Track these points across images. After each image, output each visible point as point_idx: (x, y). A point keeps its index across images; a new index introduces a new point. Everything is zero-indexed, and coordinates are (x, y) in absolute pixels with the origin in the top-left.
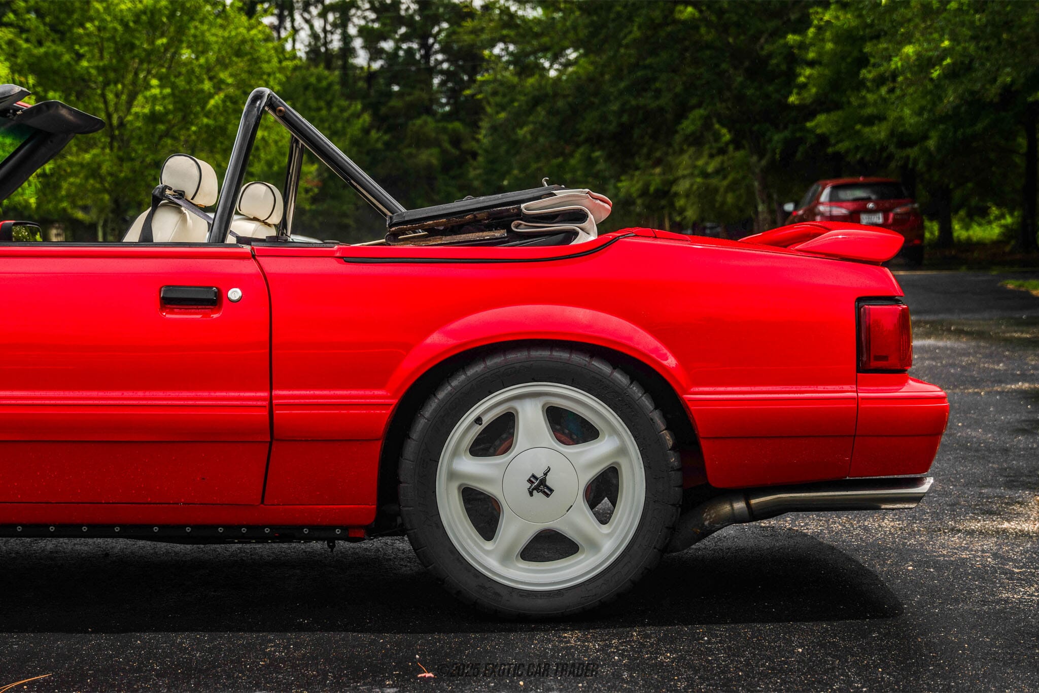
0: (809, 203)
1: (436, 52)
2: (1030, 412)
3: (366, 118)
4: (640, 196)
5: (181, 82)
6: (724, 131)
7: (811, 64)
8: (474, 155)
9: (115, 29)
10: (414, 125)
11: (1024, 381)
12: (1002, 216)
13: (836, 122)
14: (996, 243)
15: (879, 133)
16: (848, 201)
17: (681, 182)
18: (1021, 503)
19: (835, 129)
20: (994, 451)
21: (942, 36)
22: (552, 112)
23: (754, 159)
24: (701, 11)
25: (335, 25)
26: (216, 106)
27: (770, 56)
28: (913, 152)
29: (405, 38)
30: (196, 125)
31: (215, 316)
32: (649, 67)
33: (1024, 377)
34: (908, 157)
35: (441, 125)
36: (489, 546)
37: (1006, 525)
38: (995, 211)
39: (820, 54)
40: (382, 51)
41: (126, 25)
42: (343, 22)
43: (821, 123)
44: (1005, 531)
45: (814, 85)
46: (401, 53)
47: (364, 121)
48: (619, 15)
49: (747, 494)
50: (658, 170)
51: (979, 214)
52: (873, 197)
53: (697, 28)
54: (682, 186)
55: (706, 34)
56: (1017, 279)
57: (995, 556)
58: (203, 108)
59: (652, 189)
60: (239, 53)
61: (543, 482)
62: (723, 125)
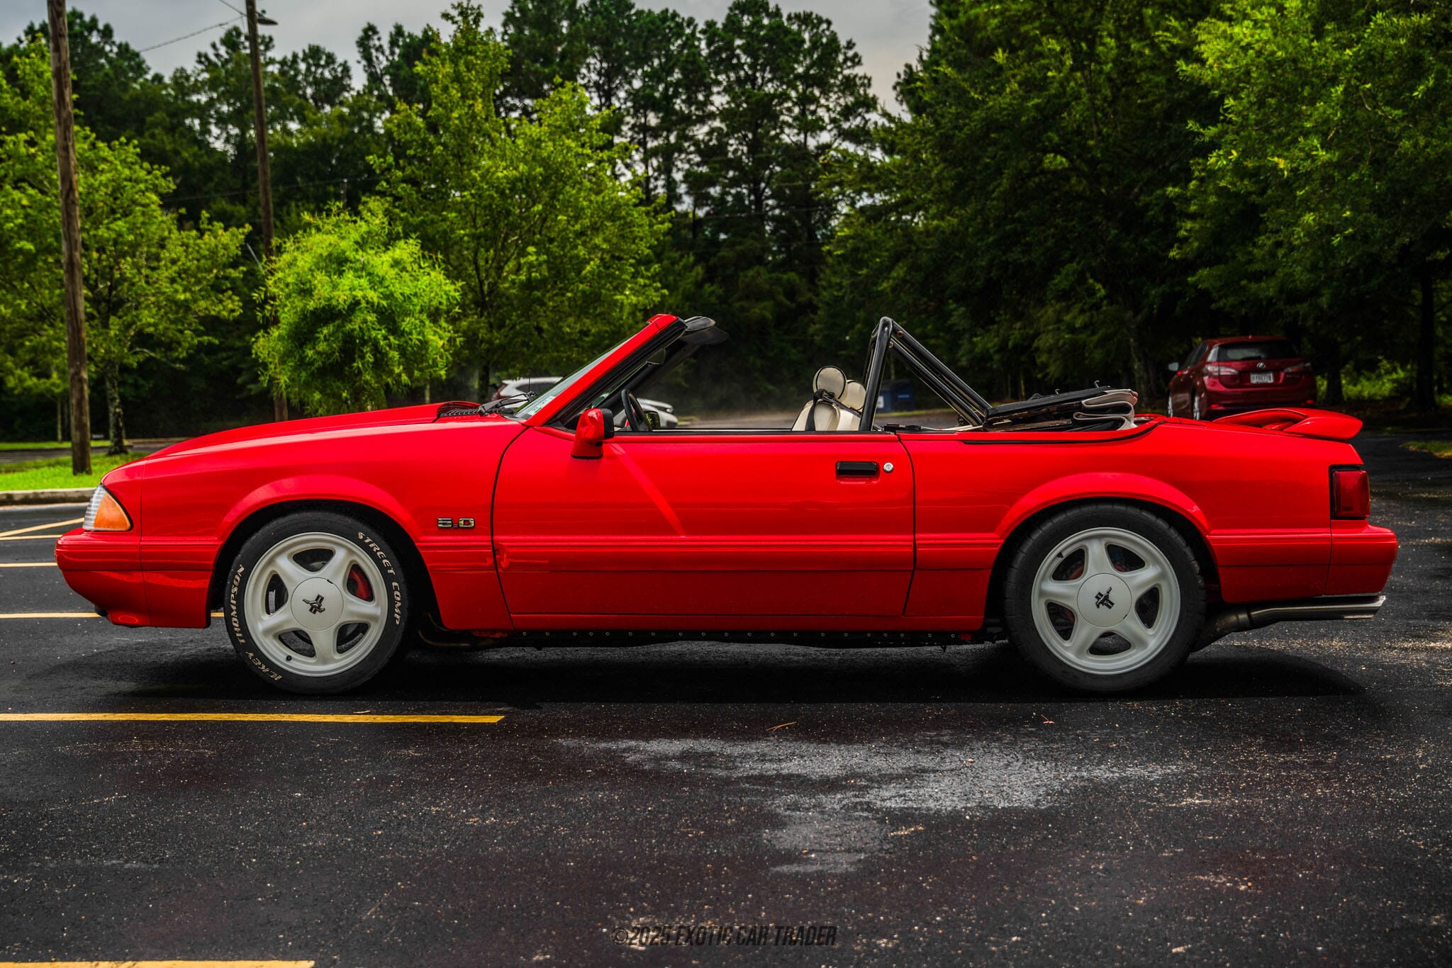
0: (1195, 363)
1: (767, 198)
2: (1444, 562)
3: (699, 269)
4: (997, 352)
5: (554, 247)
6: (1098, 286)
7: (1193, 217)
8: (814, 309)
9: (492, 197)
10: (746, 276)
11: (1436, 536)
12: (1395, 370)
13: (1220, 276)
14: (1388, 400)
15: (1268, 288)
16: (1237, 360)
17: (1043, 336)
18: (1443, 631)
19: (1218, 284)
20: (1416, 592)
21: (1343, 206)
22: (914, 268)
23: (1130, 314)
24: (1071, 161)
25: (658, 169)
26: (592, 272)
27: (1147, 206)
28: (1303, 308)
29: (735, 182)
30: (572, 291)
31: (875, 482)
32: (1019, 220)
33: (1435, 533)
34: (1297, 313)
35: (774, 275)
36: (1067, 644)
37: (1432, 644)
38: (1385, 364)
39: (1202, 207)
40: (708, 196)
41: (502, 193)
42: (666, 169)
43: (1203, 277)
44: (1432, 648)
45: (1196, 239)
46: (730, 198)
47: (698, 274)
48: (987, 166)
49: (1248, 608)
50: (1018, 325)
51: (1368, 368)
52: (1263, 356)
53: (1068, 179)
54: (1045, 341)
55: (1077, 185)
56: (1418, 440)
57: (1427, 662)
58: (579, 272)
59: (1010, 344)
60: (612, 217)
61: (1107, 598)
62: (1097, 280)
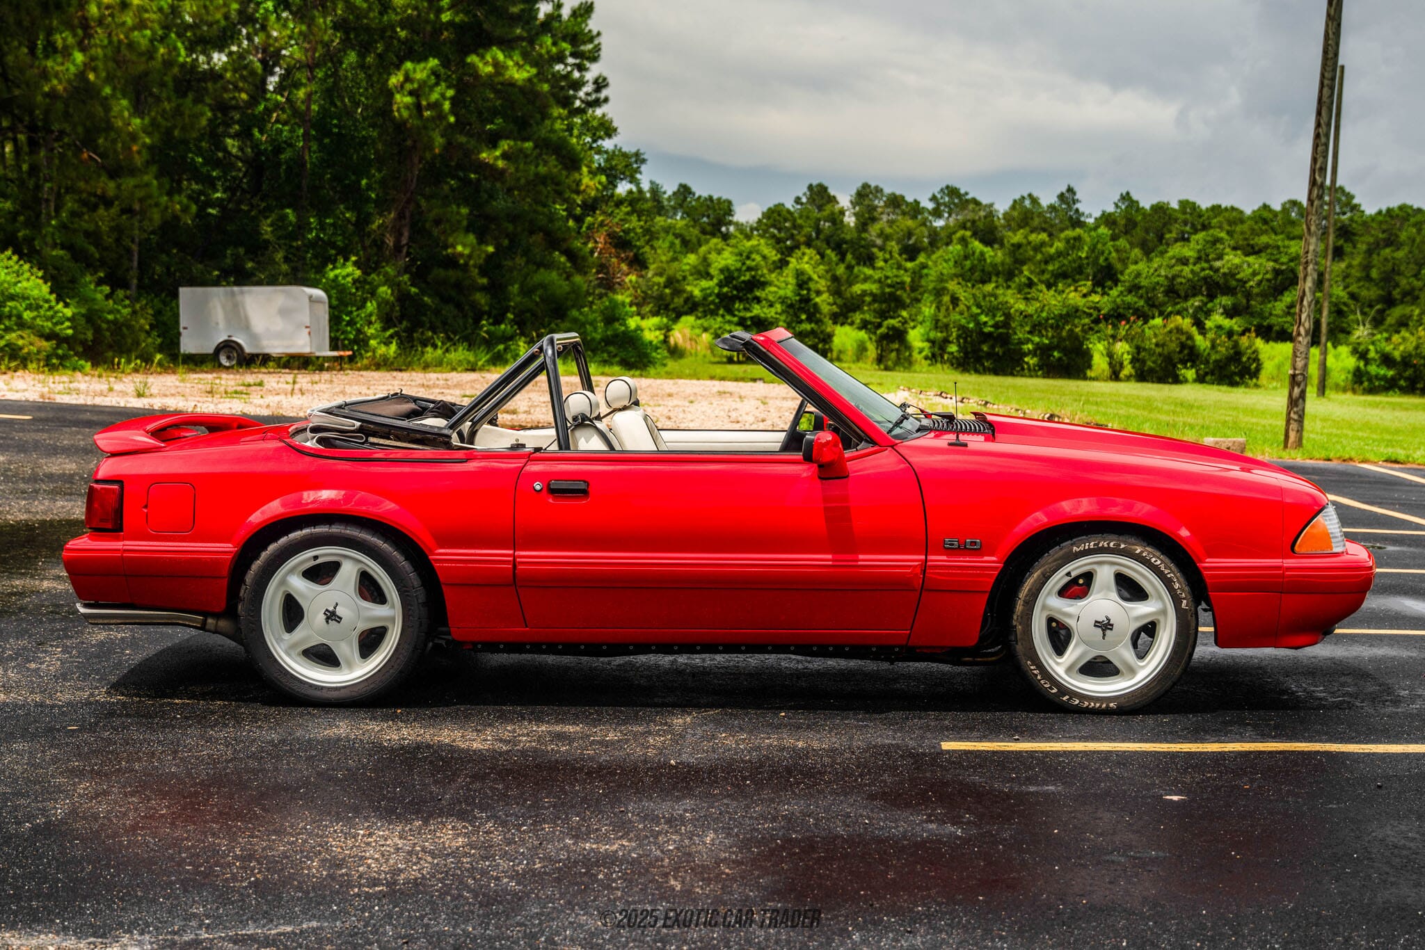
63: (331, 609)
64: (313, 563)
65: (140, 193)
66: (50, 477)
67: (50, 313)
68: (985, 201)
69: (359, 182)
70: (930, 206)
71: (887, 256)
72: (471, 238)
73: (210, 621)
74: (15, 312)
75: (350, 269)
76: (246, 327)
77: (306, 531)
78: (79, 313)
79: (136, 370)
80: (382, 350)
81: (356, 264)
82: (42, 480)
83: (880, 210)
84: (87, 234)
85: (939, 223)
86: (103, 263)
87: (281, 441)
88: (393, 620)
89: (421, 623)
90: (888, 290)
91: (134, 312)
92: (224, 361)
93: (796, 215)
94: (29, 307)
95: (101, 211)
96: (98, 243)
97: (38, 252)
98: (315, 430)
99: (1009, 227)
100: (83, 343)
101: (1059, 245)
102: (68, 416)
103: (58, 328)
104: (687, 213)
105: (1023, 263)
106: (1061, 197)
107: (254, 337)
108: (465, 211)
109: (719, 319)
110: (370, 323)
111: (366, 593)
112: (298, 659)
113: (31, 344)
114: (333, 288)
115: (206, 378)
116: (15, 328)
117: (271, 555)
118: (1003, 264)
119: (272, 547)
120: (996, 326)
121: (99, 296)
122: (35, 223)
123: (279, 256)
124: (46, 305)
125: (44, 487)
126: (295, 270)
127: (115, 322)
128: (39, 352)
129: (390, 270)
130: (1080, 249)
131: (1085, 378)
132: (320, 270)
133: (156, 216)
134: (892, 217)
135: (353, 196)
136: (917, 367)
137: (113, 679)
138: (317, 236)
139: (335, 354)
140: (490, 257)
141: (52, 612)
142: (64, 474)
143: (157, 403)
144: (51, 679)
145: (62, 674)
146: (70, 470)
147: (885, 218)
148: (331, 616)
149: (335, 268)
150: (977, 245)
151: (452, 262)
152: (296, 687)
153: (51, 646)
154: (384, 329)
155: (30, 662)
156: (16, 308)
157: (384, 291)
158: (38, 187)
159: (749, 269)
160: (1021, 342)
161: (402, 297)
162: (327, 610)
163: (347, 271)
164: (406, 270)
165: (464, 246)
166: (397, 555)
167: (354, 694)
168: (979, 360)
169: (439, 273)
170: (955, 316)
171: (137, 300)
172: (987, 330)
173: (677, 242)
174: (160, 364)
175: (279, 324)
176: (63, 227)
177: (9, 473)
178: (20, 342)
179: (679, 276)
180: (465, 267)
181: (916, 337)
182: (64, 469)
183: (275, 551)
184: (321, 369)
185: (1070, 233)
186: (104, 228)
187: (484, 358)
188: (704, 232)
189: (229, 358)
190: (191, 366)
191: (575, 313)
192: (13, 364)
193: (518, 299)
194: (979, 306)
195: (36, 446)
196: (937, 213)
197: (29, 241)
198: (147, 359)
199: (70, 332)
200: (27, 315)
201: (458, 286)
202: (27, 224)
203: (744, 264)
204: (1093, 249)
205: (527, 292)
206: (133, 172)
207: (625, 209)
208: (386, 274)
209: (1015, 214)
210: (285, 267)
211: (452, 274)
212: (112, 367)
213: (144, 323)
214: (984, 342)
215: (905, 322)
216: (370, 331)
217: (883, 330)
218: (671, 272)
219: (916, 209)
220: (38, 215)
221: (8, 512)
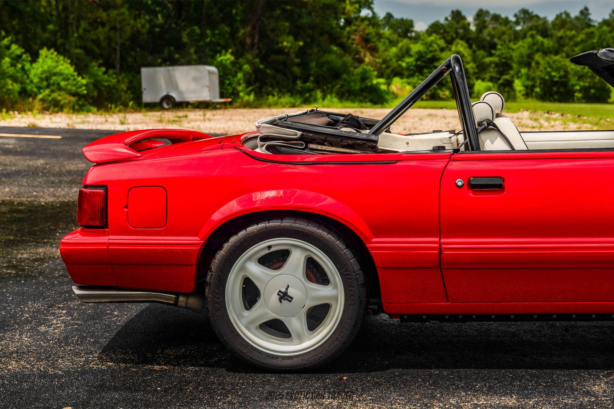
63: (283, 290)
64: (267, 251)
65: (119, 18)
66: (70, 173)
67: (74, 82)
68: (542, 15)
69: (231, 11)
70: (513, 19)
71: (503, 43)
72: (291, 38)
73: (181, 299)
74: (56, 82)
75: (229, 56)
76: (176, 87)
77: (261, 225)
78: (90, 82)
79: (120, 111)
80: (246, 98)
81: (232, 54)
82: (65, 175)
83: (488, 23)
84: (93, 41)
85: (519, 28)
86: (102, 56)
87: (235, 148)
88: (336, 298)
89: (361, 301)
90: (503, 60)
91: (118, 82)
92: (165, 106)
93: (446, 26)
94: (64, 79)
95: (100, 29)
96: (99, 47)
97: (68, 51)
98: (264, 139)
99: (555, 29)
100: (93, 98)
101: (582, 37)
102: (82, 136)
103: (79, 90)
104: (391, 27)
105: (564, 46)
106: (581, 12)
107: (180, 93)
108: (287, 24)
109: (416, 78)
110: (239, 84)
111: (312, 275)
112: (256, 332)
113: (65, 99)
114: (221, 66)
115: (156, 114)
116: (56, 90)
117: (232, 246)
118: (553, 47)
119: (233, 239)
120: (560, 77)
121: (100, 73)
122: (66, 36)
123: (192, 50)
124: (72, 78)
125: (65, 179)
126: (200, 58)
127: (109, 86)
128: (69, 102)
129: (249, 56)
130: (593, 38)
131: (608, 103)
132: (213, 57)
133: (128, 29)
134: (495, 26)
135: (229, 19)
136: (518, 100)
137: (104, 341)
138: (211, 40)
139: (222, 100)
140: (301, 48)
141: (62, 276)
142: (78, 170)
143: (132, 128)
144: (56, 343)
145: (64, 338)
146: (81, 168)
147: (491, 26)
148: (284, 296)
149: (221, 56)
150: (539, 38)
151: (281, 51)
152: (256, 357)
153: (59, 308)
154: (247, 87)
155: (41, 325)
156: (57, 80)
157: (246, 67)
158: (67, 17)
159: (431, 52)
160: (574, 85)
161: (256, 71)
162: (280, 291)
163: (227, 57)
164: (257, 56)
165: (288, 42)
166: (339, 244)
167: (304, 362)
168: (551, 95)
169: (274, 57)
170: (538, 73)
171: (120, 74)
172: (556, 79)
173: (387, 42)
174: (132, 107)
175: (193, 86)
176: (80, 38)
177: (45, 171)
178: (59, 98)
179: (388, 58)
180: (288, 54)
181: (518, 85)
182: (78, 167)
183: (236, 243)
184: (215, 108)
185: (587, 30)
186: (102, 38)
187: (299, 101)
188: (399, 36)
189: (168, 104)
190: (149, 108)
191: (345, 76)
192: (56, 109)
193: (315, 70)
194: (551, 67)
195: (63, 154)
196: (517, 23)
197: (63, 45)
198: (126, 105)
199: (85, 92)
200: (63, 84)
201: (284, 64)
202: (62, 37)
203: (428, 49)
204: (600, 37)
205: (320, 65)
206: (115, 7)
207: (366, 23)
208: (247, 59)
209: (558, 22)
210: (195, 57)
211: (282, 58)
212: (108, 110)
213: (124, 86)
214: (554, 86)
215: (512, 77)
216: (240, 88)
217: (501, 81)
218: (384, 57)
219: (506, 21)
220: (67, 32)
221: (42, 197)
